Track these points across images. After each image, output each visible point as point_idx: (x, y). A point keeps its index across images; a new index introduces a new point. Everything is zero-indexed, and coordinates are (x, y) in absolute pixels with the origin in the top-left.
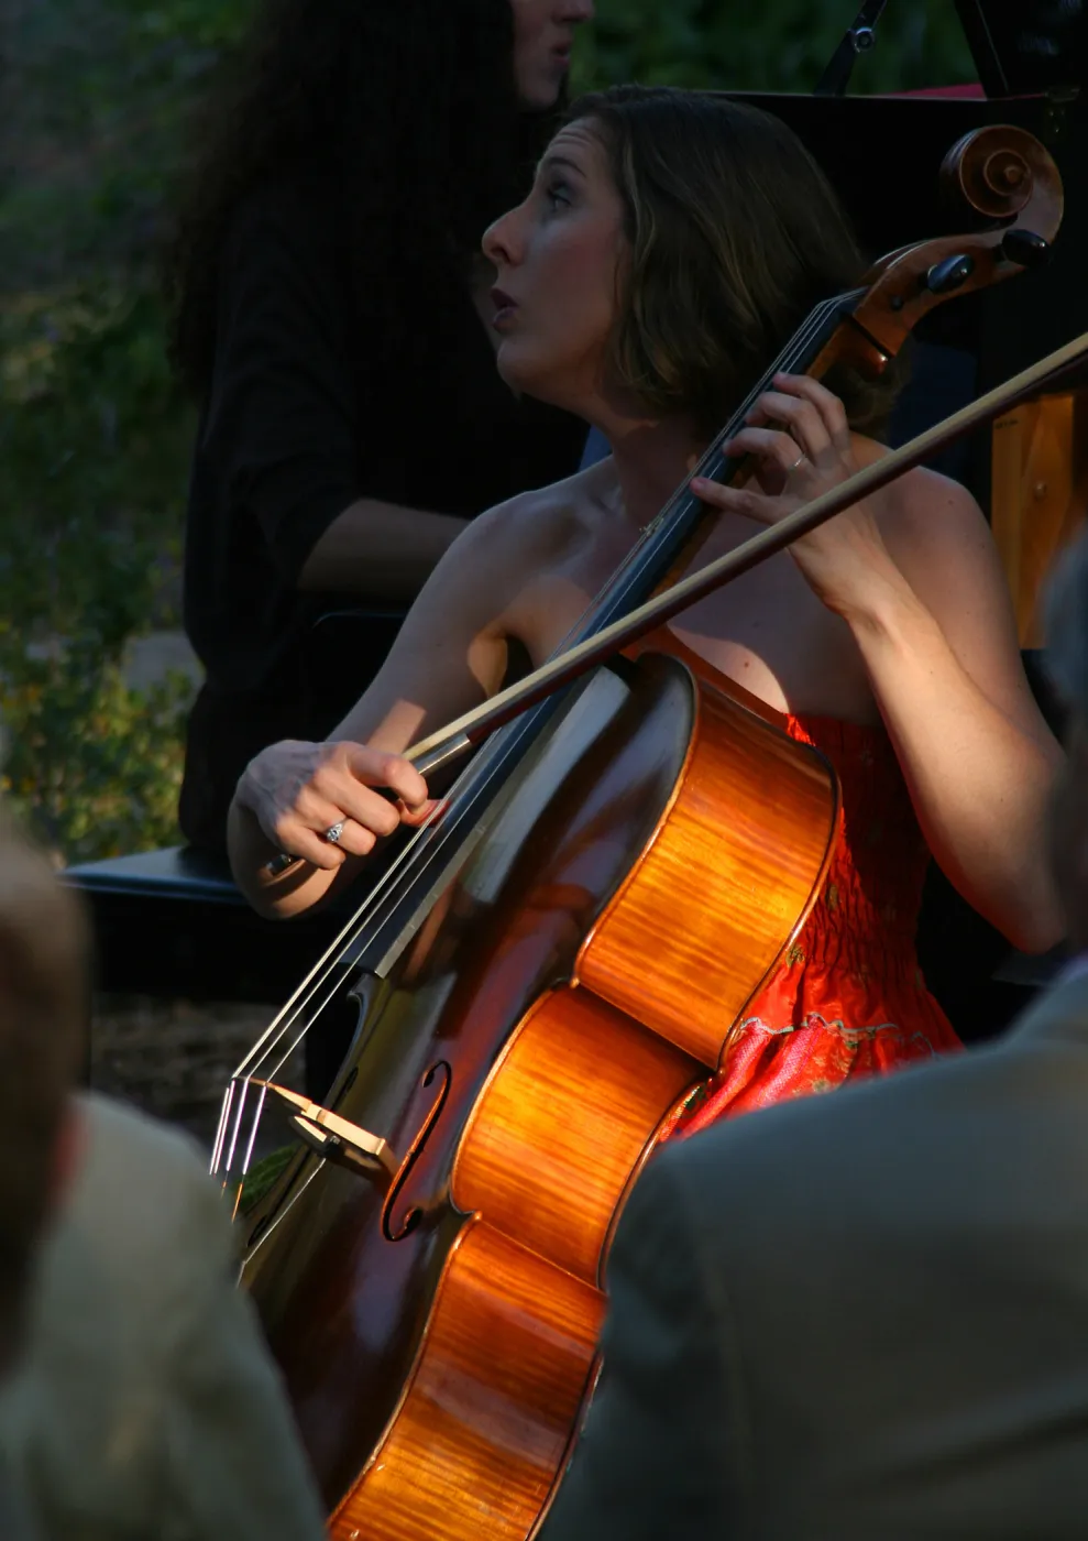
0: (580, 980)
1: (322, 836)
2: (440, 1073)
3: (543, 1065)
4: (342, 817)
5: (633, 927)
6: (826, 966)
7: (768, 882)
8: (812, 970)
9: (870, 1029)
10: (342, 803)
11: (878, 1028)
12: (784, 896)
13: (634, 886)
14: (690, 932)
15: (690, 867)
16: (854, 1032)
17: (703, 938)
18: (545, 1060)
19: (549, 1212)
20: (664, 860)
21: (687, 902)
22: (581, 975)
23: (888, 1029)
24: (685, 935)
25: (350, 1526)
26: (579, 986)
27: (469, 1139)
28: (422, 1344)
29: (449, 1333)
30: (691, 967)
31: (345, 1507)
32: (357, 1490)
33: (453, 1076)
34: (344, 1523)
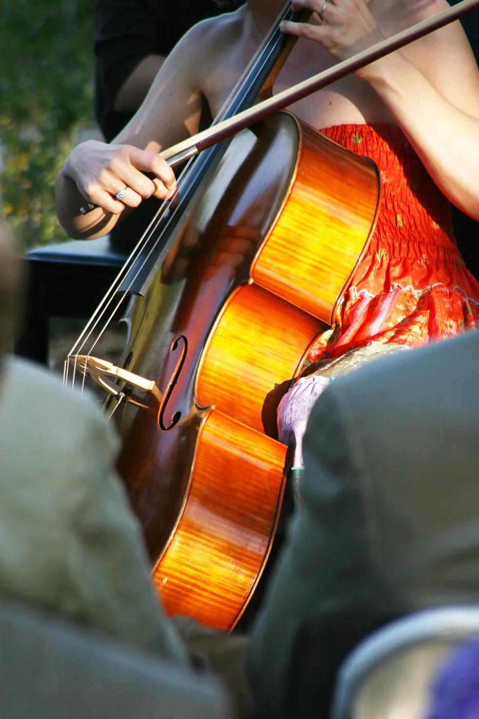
0: (254, 280)
1: (114, 197)
2: (181, 343)
4: (125, 186)
5: (278, 250)
6: (401, 259)
8: (393, 262)
9: (429, 287)
10: (125, 179)
11: (433, 286)
12: (358, 229)
13: (277, 228)
15: (305, 216)
16: (419, 291)
17: (318, 255)
19: (248, 409)
20: (291, 213)
22: (254, 278)
24: (307, 253)
25: (162, 576)
26: (253, 283)
27: (202, 373)
28: (191, 475)
29: (204, 470)
30: (312, 271)
31: (159, 565)
32: (164, 555)
33: (188, 341)
34: (159, 575)
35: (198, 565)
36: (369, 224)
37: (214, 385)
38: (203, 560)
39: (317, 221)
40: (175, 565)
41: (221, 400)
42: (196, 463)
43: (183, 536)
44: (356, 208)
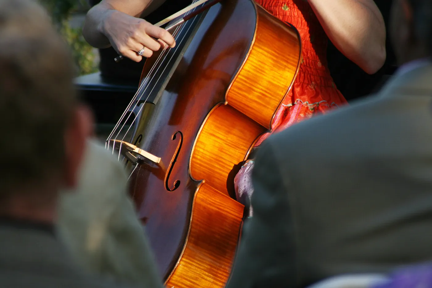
0: (228, 102)
1: (137, 53)
2: (179, 135)
3: (214, 131)
4: (143, 46)
5: (242, 84)
6: (300, 83)
7: (283, 67)
8: (296, 85)
9: (317, 103)
10: (143, 42)
11: (320, 102)
12: (289, 71)
13: (243, 70)
14: (260, 85)
15: (259, 63)
16: (312, 105)
18: (215, 130)
20: (251, 61)
21: (258, 74)
22: (228, 100)
23: (323, 102)
24: (259, 86)
25: (171, 285)
26: (227, 104)
27: (193, 157)
29: (197, 221)
30: (260, 96)
31: (170, 279)
32: (173, 273)
33: (183, 135)
34: (169, 284)
35: (192, 279)
36: (295, 68)
37: (200, 165)
38: (195, 276)
39: (266, 67)
40: (179, 279)
41: (203, 174)
42: (193, 216)
43: (185, 262)
44: (288, 59)
